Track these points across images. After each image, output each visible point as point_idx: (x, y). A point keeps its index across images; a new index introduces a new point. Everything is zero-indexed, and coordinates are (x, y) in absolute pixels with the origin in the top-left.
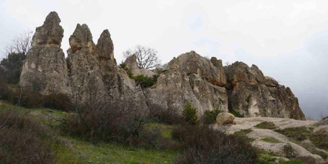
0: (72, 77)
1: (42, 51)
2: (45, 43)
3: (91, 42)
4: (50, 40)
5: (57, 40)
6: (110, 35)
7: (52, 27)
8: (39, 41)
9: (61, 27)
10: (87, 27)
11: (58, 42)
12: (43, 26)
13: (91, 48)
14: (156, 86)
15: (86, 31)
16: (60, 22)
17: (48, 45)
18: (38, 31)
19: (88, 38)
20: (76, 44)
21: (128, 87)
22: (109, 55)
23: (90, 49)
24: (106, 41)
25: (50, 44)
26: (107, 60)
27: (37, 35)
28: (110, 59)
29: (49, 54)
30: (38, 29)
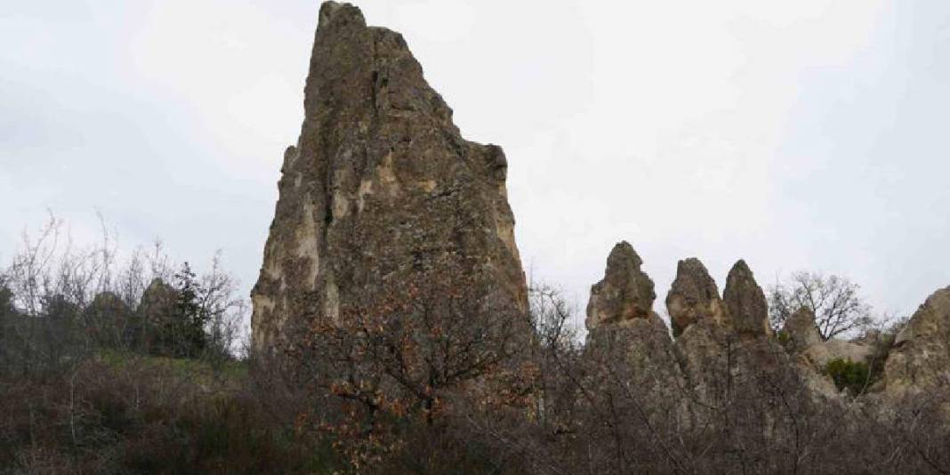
0: (696, 389)
1: (618, 338)
2: (617, 318)
3: (716, 299)
4: (628, 311)
5: (643, 308)
6: (751, 273)
7: (628, 281)
8: (603, 316)
9: (644, 276)
10: (701, 264)
11: (644, 312)
12: (606, 280)
13: (719, 313)
14: (885, 385)
15: (701, 275)
16: (641, 263)
17: (624, 323)
18: (597, 292)
19: (708, 292)
20: (685, 310)
21: (823, 397)
22: (760, 324)
23: (716, 317)
24: (746, 290)
25: (629, 318)
26: (756, 337)
27: (598, 303)
28: (763, 332)
29: (637, 344)
30: (596, 289)
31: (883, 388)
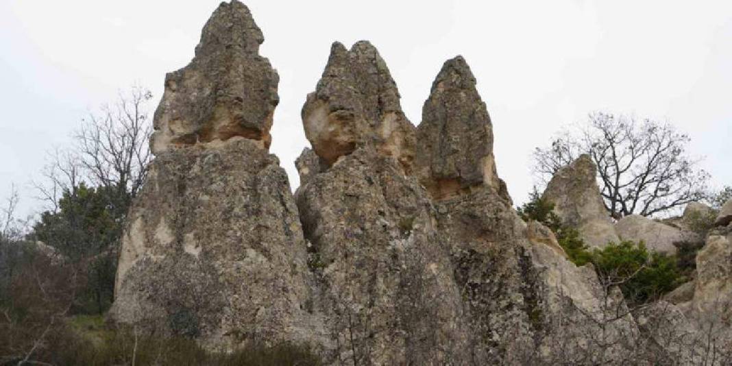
0: (327, 271)
1: (196, 169)
2: (204, 134)
3: (394, 115)
4: (224, 122)
5: (252, 119)
6: (474, 80)
7: (228, 69)
8: (180, 129)
9: (264, 64)
10: (375, 52)
11: (257, 129)
12: (193, 66)
13: (398, 140)
14: (694, 290)
15: (372, 70)
16: (261, 41)
17: (216, 145)
18: (174, 86)
19: (380, 102)
20: (331, 129)
21: (570, 306)
22: (475, 167)
23: (391, 148)
24: (458, 108)
25: (226, 136)
26: (467, 189)
27: (173, 107)
28: (479, 183)
29: (226, 182)
30: (174, 81)
31: (689, 296)
